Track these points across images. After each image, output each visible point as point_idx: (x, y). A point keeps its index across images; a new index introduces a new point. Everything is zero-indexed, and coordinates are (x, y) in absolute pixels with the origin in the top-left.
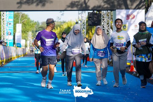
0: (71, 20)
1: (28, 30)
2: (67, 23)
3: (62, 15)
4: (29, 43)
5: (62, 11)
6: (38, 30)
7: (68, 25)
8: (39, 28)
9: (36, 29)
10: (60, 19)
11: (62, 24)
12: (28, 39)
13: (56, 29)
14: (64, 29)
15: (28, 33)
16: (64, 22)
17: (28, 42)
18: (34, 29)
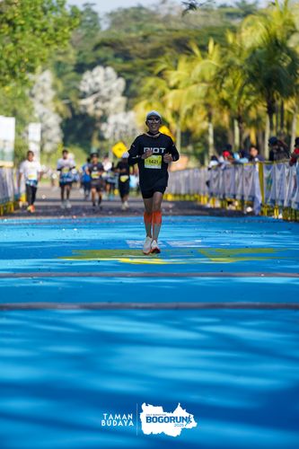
1: (32, 61)
4: (38, 138)
6: (90, 60)
8: (97, 47)
12: (31, 111)
13: (197, 51)
15: (29, 76)
17: (34, 131)
18: (65, 53)
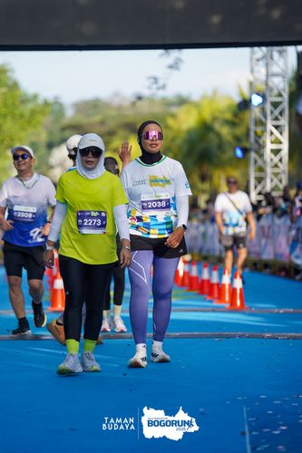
0: (215, 93)
2: (197, 105)
3: (171, 67)
5: (171, 51)
7: (200, 114)
9: (50, 133)
10: (164, 87)
11: (174, 110)
14: (183, 136)
16: (182, 101)
18: (38, 135)
